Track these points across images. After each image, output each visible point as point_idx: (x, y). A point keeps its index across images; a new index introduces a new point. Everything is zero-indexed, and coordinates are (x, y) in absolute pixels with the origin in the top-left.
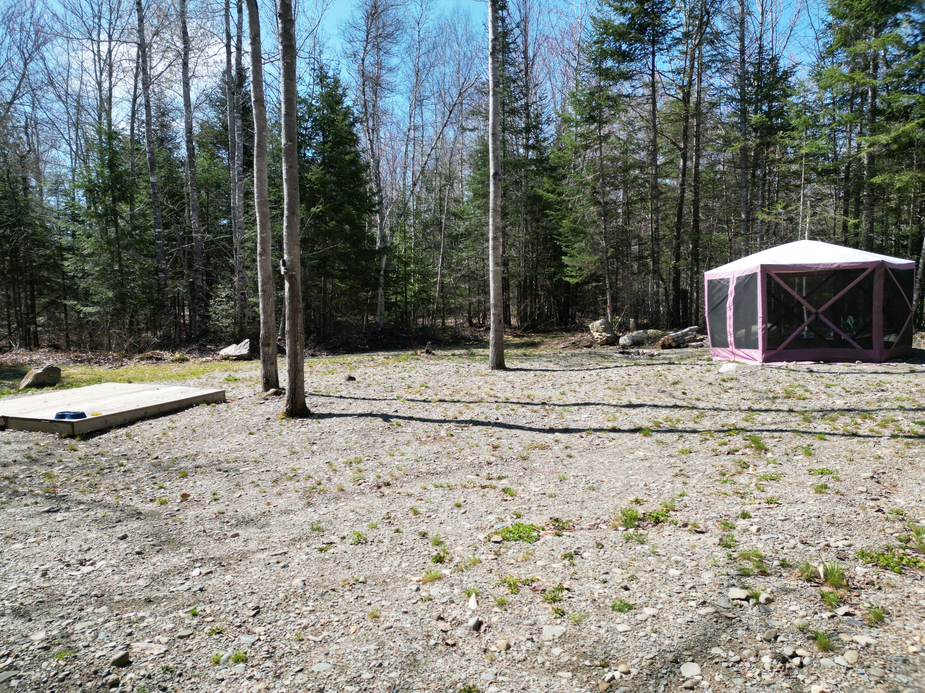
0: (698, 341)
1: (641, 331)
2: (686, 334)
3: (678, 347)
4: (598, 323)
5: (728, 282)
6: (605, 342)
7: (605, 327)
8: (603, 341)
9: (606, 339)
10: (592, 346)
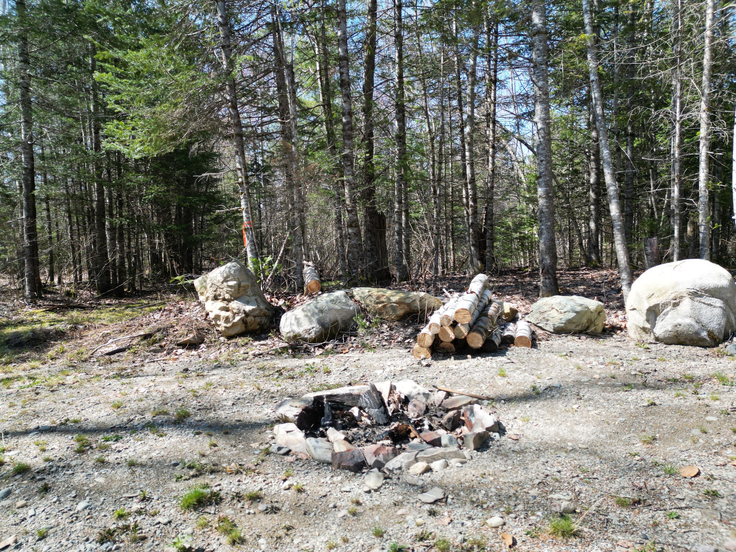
4: (217, 274)
6: (240, 329)
7: (239, 285)
8: (234, 325)
9: (243, 321)
10: (203, 342)
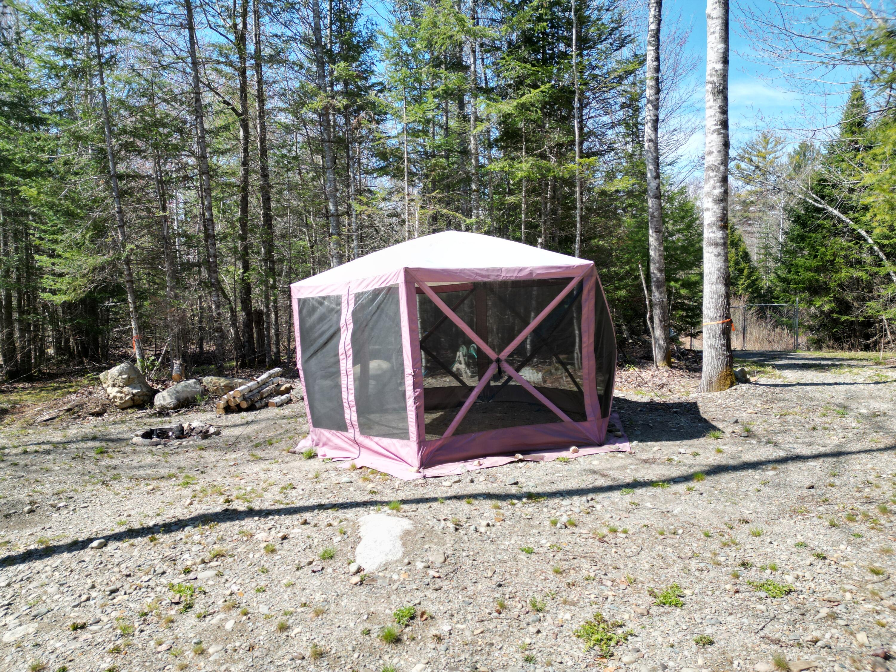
0: (282, 393)
1: (192, 381)
2: (265, 383)
3: (252, 408)
4: (115, 371)
5: (339, 304)
6: (130, 403)
7: (129, 377)
8: (126, 401)
9: (131, 399)
10: (105, 412)
